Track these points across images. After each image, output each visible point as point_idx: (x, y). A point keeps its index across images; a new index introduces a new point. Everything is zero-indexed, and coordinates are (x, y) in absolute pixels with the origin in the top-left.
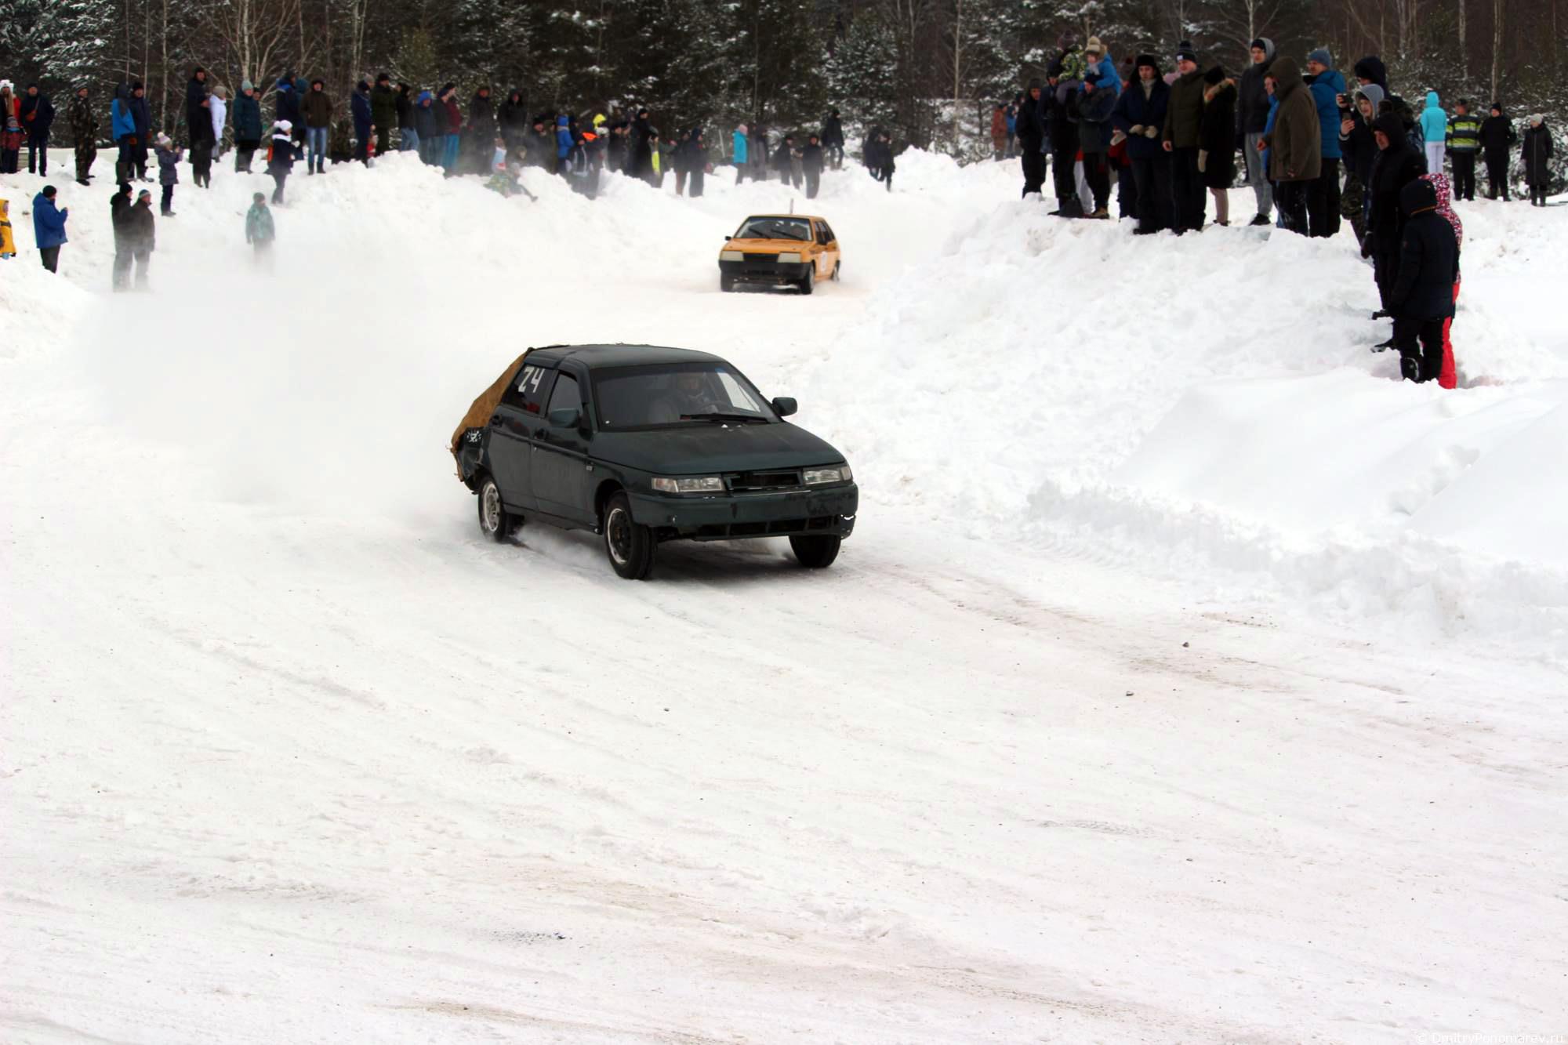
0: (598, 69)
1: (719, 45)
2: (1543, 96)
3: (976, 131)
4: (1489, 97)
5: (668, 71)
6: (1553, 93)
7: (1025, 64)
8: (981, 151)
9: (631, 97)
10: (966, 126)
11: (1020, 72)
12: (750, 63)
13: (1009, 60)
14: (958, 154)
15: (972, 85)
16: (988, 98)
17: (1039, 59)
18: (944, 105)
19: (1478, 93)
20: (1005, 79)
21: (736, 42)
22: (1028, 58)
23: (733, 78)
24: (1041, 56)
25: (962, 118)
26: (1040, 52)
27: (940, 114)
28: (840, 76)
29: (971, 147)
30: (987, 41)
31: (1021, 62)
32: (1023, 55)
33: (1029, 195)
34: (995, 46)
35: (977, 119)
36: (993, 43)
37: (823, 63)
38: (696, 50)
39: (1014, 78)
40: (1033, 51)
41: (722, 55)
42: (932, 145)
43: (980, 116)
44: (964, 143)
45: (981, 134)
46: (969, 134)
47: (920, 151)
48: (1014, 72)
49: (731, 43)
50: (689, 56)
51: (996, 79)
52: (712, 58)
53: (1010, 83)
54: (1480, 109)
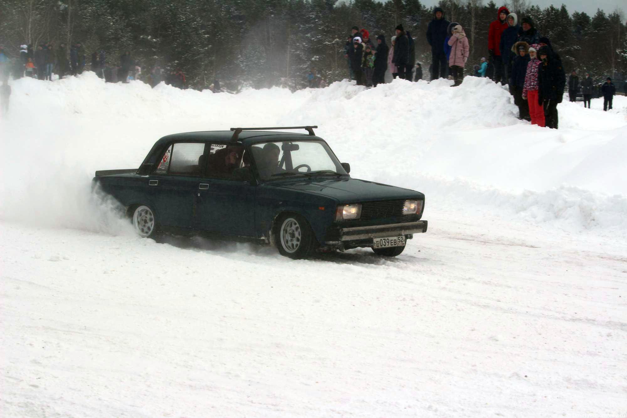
0: (157, 57)
1: (202, 50)
3: (294, 85)
5: (183, 59)
7: (312, 61)
9: (169, 68)
11: (310, 64)
12: (212, 57)
13: (306, 60)
15: (293, 68)
16: (298, 73)
17: (317, 60)
20: (305, 66)
21: (208, 49)
22: (313, 59)
23: (206, 62)
24: (318, 58)
26: (318, 57)
28: (244, 64)
30: (298, 52)
31: (310, 60)
32: (311, 58)
34: (301, 54)
36: (300, 53)
37: (239, 58)
38: (192, 51)
39: (308, 66)
40: (315, 57)
41: (202, 53)
47: (277, 87)
48: (308, 64)
49: (205, 49)
50: (190, 54)
51: (301, 66)
52: (199, 54)
53: (307, 68)
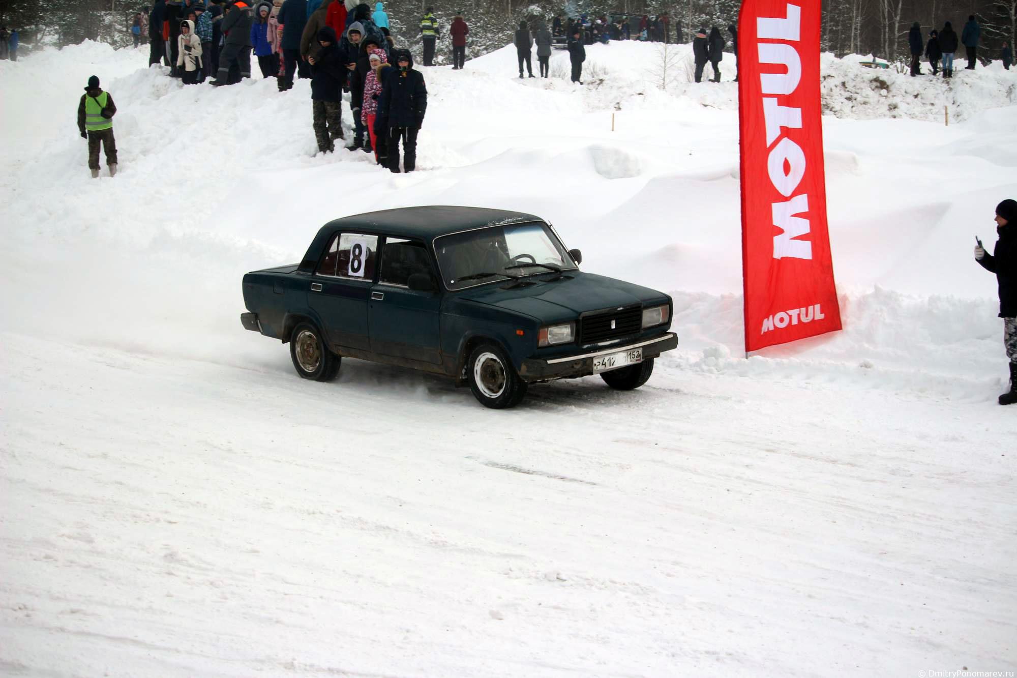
2: (452, 6)
3: (124, 29)
4: (421, 7)
6: (458, 4)
8: (127, 41)
10: (118, 27)
14: (113, 43)
16: (131, 10)
18: (106, 15)
19: (415, 5)
25: (116, 22)
27: (104, 20)
29: (122, 39)
33: (153, 65)
35: (125, 23)
42: (99, 38)
43: (127, 21)
44: (117, 37)
45: (127, 31)
46: (120, 31)
47: (92, 41)
54: (415, 14)
